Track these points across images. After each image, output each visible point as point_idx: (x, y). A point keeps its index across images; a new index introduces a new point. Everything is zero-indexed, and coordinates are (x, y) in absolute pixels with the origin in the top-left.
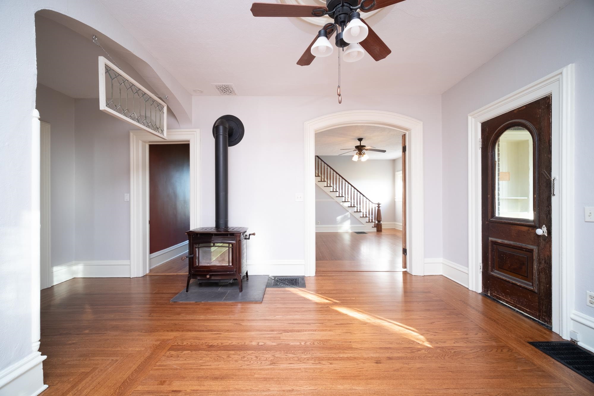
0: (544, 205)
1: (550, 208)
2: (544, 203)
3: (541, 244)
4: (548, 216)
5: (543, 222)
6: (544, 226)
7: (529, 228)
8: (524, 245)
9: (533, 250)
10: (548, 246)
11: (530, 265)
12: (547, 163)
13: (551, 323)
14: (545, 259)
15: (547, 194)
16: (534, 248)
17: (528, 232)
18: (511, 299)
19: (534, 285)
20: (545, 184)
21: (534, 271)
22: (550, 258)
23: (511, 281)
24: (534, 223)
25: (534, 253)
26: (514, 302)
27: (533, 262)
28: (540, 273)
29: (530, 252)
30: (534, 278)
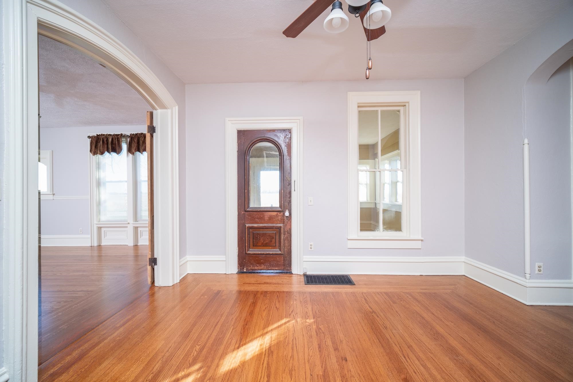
3: (285, 222)
4: (289, 204)
5: (287, 207)
6: (287, 210)
7: (277, 213)
8: (274, 225)
9: (281, 227)
10: (289, 222)
11: (277, 237)
12: (289, 171)
13: (291, 269)
14: (288, 231)
15: (289, 190)
16: (281, 225)
17: (277, 215)
18: (264, 266)
19: (282, 250)
20: (288, 184)
21: (282, 241)
22: (290, 229)
23: (265, 252)
24: (281, 209)
25: (282, 229)
26: (266, 267)
27: (281, 234)
28: (284, 241)
29: (278, 229)
30: (282, 245)
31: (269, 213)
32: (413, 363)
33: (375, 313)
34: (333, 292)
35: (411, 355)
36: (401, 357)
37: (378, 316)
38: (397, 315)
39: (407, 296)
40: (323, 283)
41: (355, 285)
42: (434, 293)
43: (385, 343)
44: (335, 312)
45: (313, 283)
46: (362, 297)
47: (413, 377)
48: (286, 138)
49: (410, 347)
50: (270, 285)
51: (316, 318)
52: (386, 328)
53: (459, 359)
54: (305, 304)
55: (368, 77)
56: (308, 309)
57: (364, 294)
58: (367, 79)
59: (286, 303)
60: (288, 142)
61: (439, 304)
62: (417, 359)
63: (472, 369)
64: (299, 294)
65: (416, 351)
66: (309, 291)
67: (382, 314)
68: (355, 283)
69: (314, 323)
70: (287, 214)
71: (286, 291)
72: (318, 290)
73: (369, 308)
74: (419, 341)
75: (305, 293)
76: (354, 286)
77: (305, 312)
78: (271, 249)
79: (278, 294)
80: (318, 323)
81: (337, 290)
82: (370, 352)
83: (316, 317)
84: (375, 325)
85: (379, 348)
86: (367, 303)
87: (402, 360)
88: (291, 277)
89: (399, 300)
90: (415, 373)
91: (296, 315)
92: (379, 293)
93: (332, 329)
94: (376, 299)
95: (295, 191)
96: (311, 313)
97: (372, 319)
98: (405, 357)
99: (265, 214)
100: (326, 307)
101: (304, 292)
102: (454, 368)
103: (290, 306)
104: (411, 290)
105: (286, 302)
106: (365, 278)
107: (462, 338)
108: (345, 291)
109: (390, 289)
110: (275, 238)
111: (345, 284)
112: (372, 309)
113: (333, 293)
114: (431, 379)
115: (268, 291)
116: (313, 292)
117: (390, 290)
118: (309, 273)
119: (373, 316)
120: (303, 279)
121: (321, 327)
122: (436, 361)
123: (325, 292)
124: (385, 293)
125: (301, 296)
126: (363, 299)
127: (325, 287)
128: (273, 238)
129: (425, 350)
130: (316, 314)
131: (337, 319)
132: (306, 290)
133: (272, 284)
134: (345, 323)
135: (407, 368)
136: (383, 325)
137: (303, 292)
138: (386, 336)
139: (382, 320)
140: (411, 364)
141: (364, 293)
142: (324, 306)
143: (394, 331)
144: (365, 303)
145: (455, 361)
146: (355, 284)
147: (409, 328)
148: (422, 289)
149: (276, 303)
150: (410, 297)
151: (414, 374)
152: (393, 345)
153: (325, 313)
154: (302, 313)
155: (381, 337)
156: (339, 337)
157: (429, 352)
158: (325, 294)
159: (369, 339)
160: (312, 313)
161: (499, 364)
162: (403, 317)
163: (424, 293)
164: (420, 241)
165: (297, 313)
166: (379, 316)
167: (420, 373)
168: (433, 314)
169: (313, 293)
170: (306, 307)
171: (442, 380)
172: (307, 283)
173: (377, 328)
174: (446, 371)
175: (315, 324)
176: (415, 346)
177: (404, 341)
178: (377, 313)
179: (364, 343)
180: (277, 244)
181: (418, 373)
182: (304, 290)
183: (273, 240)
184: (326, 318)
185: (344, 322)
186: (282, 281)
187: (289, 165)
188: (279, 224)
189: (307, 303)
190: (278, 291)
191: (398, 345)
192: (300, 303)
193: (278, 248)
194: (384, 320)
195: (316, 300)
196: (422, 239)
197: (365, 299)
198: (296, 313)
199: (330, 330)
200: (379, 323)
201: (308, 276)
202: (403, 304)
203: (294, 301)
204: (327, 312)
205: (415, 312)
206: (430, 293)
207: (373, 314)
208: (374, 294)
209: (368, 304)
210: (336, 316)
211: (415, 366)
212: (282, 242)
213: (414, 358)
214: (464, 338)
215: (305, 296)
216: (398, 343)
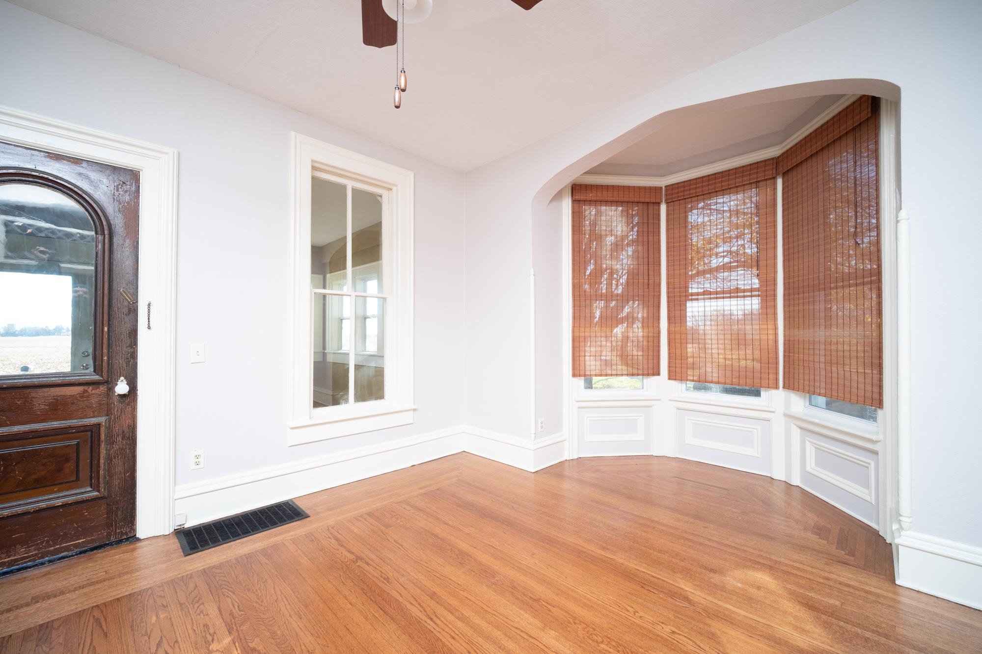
0: (122, 344)
1: (134, 348)
2: (122, 340)
3: (116, 410)
4: (130, 361)
5: (121, 372)
6: (122, 378)
7: (86, 388)
8: (73, 422)
9: (98, 425)
10: (129, 409)
11: (85, 455)
12: (130, 277)
13: (134, 530)
14: (123, 432)
15: (129, 325)
16: (102, 420)
17: (82, 395)
18: (28, 547)
19: (102, 485)
20: (125, 310)
21: (102, 461)
22: (133, 428)
23: (30, 507)
24: (102, 376)
25: (103, 430)
26: (39, 549)
27: (99, 445)
28: (111, 460)
29: (86, 431)
30: (101, 472)
31: (52, 389)
32: (445, 622)
33: (361, 559)
34: (264, 549)
35: (441, 611)
36: (426, 622)
37: (368, 564)
38: (399, 548)
39: (403, 507)
40: (236, 536)
41: (309, 517)
42: (438, 489)
43: (395, 610)
44: (282, 593)
45: (209, 544)
46: (329, 538)
47: (453, 649)
48: (120, 190)
49: (433, 596)
50: (61, 598)
51: (235, 628)
52: (387, 579)
53: (497, 580)
54: (196, 606)
55: (397, 104)
56: (207, 615)
57: (332, 531)
58: (397, 107)
59: (132, 630)
60: (128, 203)
61: (448, 505)
62: (449, 611)
63: (514, 587)
64: (172, 587)
65: (443, 599)
66: (201, 568)
67: (373, 557)
68: (308, 512)
69: (235, 644)
70: (122, 388)
71: (127, 593)
72: (225, 557)
73: (348, 555)
74: (442, 578)
75: (191, 576)
76: (308, 519)
77: (201, 626)
78: (59, 491)
79: (96, 613)
80: (243, 638)
81: (273, 540)
82: (375, 644)
83: (235, 625)
84: (368, 584)
85: (387, 625)
86: (343, 546)
87: (429, 627)
88: (134, 550)
89: (394, 518)
90: (453, 638)
91: (173, 648)
92: (359, 518)
93: (283, 635)
94: (356, 531)
95: (149, 328)
96: (219, 622)
97: (359, 574)
98: (431, 619)
99: (33, 395)
100: (255, 591)
101: (187, 575)
102: (497, 598)
103: (149, 632)
104: (406, 496)
105: (132, 626)
106: (326, 497)
107: (490, 545)
108: (292, 536)
109: (374, 504)
110: (75, 458)
111: (289, 522)
112: (353, 553)
113: (264, 551)
114: (476, 635)
115: (56, 617)
116: (214, 567)
117: (375, 506)
118: (192, 522)
119: (359, 566)
120: (175, 544)
121: (254, 644)
122: (473, 599)
123: (245, 555)
124: (368, 514)
125: (178, 591)
126: (333, 541)
127: (242, 543)
128: (67, 460)
129: (455, 589)
130: (234, 618)
131: (288, 607)
132: (192, 568)
133: (70, 591)
134: (310, 607)
135: (441, 637)
136: (382, 577)
137: (183, 577)
138: (393, 595)
139: (378, 567)
140: (443, 626)
141: (330, 528)
142: (249, 590)
143: (402, 580)
144: (339, 547)
145: (494, 586)
146: (310, 515)
147: (422, 563)
148: (421, 488)
149: (94, 644)
150: (408, 508)
151: (452, 641)
152: (409, 606)
153: (257, 606)
154: (191, 632)
155: (384, 602)
156: (303, 647)
157: (461, 590)
158: (246, 560)
159: (366, 618)
160: (221, 620)
161: (536, 563)
162: (407, 547)
163: (425, 494)
164: (412, 412)
165: (177, 642)
166: (370, 562)
167: (460, 635)
168: (446, 524)
169: (214, 570)
170: (202, 612)
171: (489, 627)
172: (191, 549)
173: (373, 589)
174: (489, 610)
175: (237, 644)
176: (438, 591)
177: (421, 590)
178: (365, 557)
179: (358, 630)
180: (84, 473)
181: (458, 635)
182: (186, 572)
183: (67, 465)
184: (262, 616)
185: (306, 607)
186: (106, 572)
187: (129, 263)
188: (93, 417)
189: (201, 601)
190: (98, 606)
191: (415, 602)
192: (182, 610)
193: (89, 482)
194: (380, 567)
195: (224, 582)
196: (415, 408)
197: (337, 539)
198: (172, 644)
199: (278, 641)
200: (373, 576)
201: (190, 530)
202: (401, 523)
203: (160, 613)
204: (262, 601)
205: (422, 530)
206: (432, 491)
207: (360, 563)
208: (351, 522)
209: (345, 547)
210: (285, 600)
211: (450, 626)
212: (102, 466)
213: (446, 613)
214: (491, 545)
215: (191, 587)
216: (414, 598)
